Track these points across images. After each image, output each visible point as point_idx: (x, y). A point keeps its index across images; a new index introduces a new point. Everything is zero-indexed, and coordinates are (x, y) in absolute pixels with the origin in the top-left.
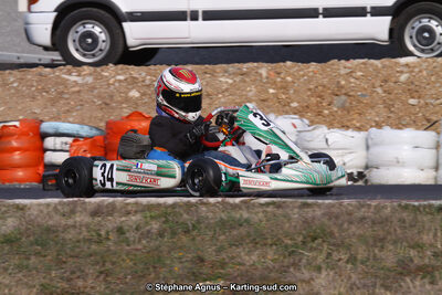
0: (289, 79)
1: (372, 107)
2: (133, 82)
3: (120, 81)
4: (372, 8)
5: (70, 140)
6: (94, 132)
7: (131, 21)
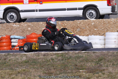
0: (66, 25)
2: (29, 26)
3: (26, 26)
5: (18, 40)
6: (23, 38)
7: (22, 12)
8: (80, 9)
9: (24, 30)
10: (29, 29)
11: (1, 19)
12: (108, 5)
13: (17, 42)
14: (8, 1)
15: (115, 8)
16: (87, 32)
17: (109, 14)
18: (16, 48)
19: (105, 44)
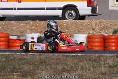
0: (38, 24)
4: (58, 8)
12: (88, 6)
17: (89, 15)
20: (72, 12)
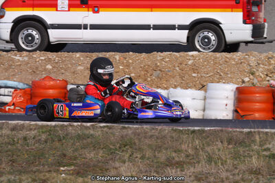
0: (130, 61)
1: (173, 77)
2: (49, 61)
3: (42, 60)
4: (179, 25)
5: (12, 90)
6: (25, 86)
7: (52, 29)
8: (181, 27)
9: (37, 68)
10: (49, 67)
11: (7, 42)
12: (245, 22)
13: (11, 94)
14: (24, 2)
15: (264, 28)
16: (176, 81)
17: (247, 43)
18: (7, 108)
19: (204, 110)
20: (210, 35)
